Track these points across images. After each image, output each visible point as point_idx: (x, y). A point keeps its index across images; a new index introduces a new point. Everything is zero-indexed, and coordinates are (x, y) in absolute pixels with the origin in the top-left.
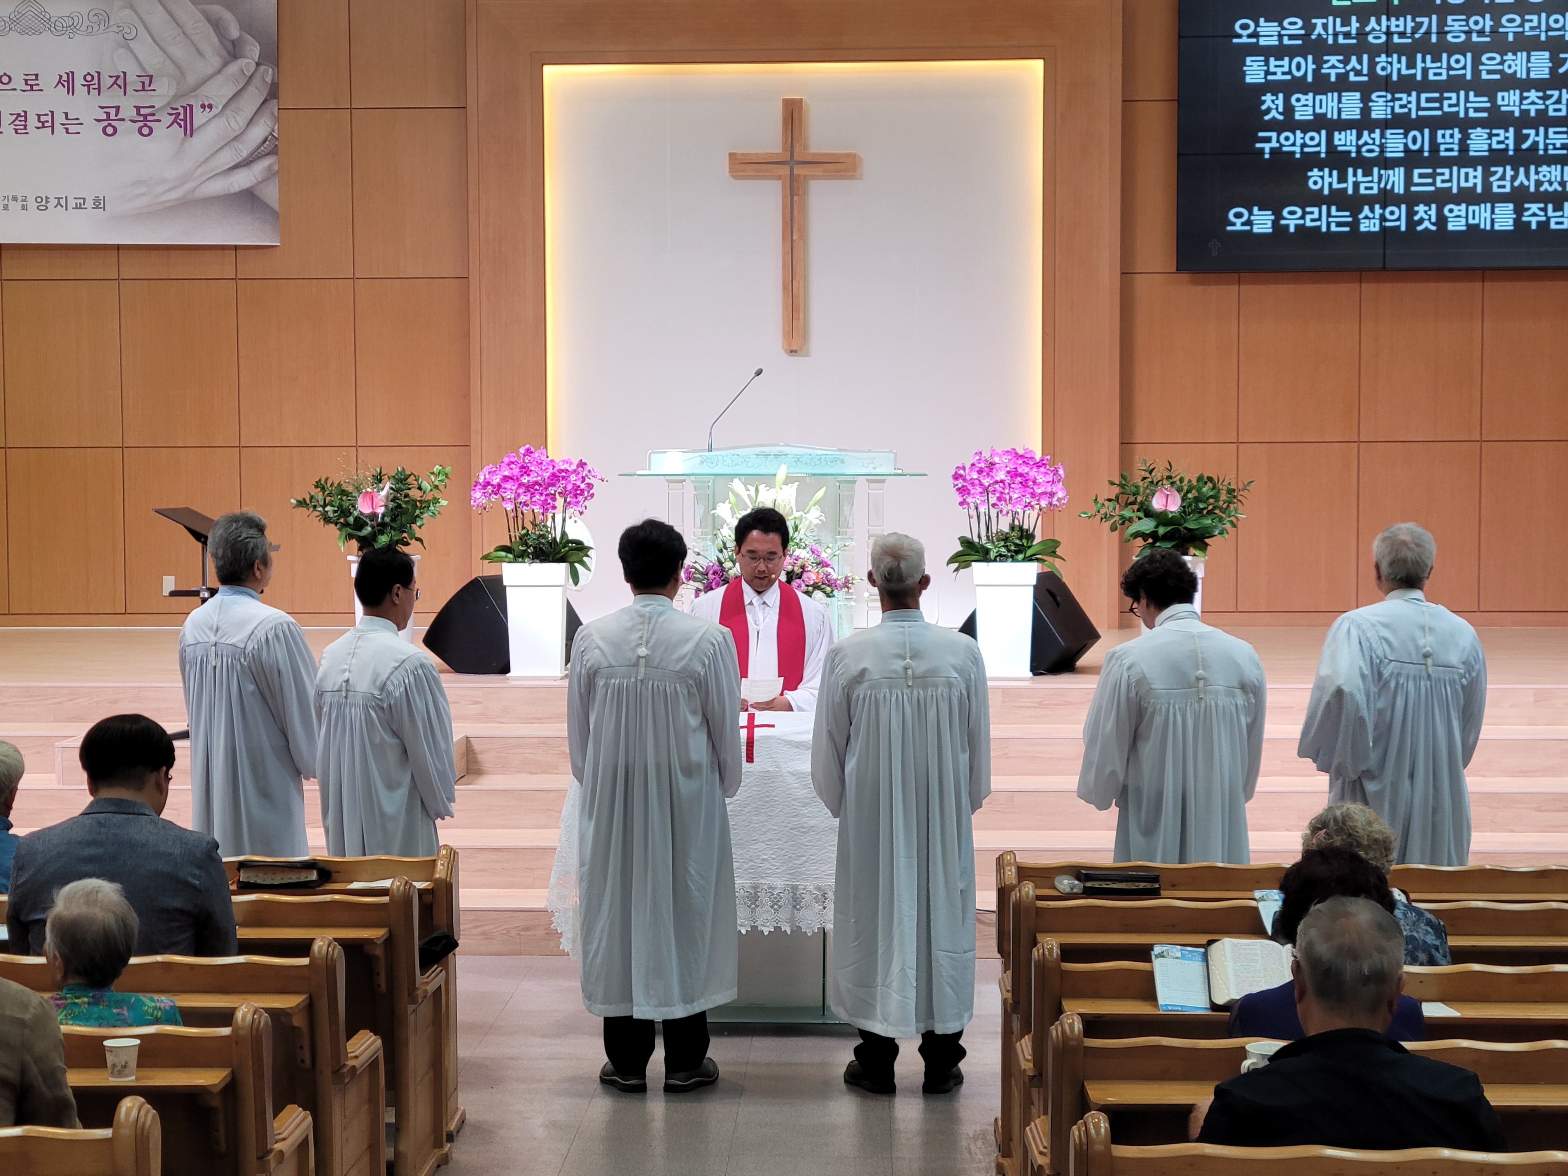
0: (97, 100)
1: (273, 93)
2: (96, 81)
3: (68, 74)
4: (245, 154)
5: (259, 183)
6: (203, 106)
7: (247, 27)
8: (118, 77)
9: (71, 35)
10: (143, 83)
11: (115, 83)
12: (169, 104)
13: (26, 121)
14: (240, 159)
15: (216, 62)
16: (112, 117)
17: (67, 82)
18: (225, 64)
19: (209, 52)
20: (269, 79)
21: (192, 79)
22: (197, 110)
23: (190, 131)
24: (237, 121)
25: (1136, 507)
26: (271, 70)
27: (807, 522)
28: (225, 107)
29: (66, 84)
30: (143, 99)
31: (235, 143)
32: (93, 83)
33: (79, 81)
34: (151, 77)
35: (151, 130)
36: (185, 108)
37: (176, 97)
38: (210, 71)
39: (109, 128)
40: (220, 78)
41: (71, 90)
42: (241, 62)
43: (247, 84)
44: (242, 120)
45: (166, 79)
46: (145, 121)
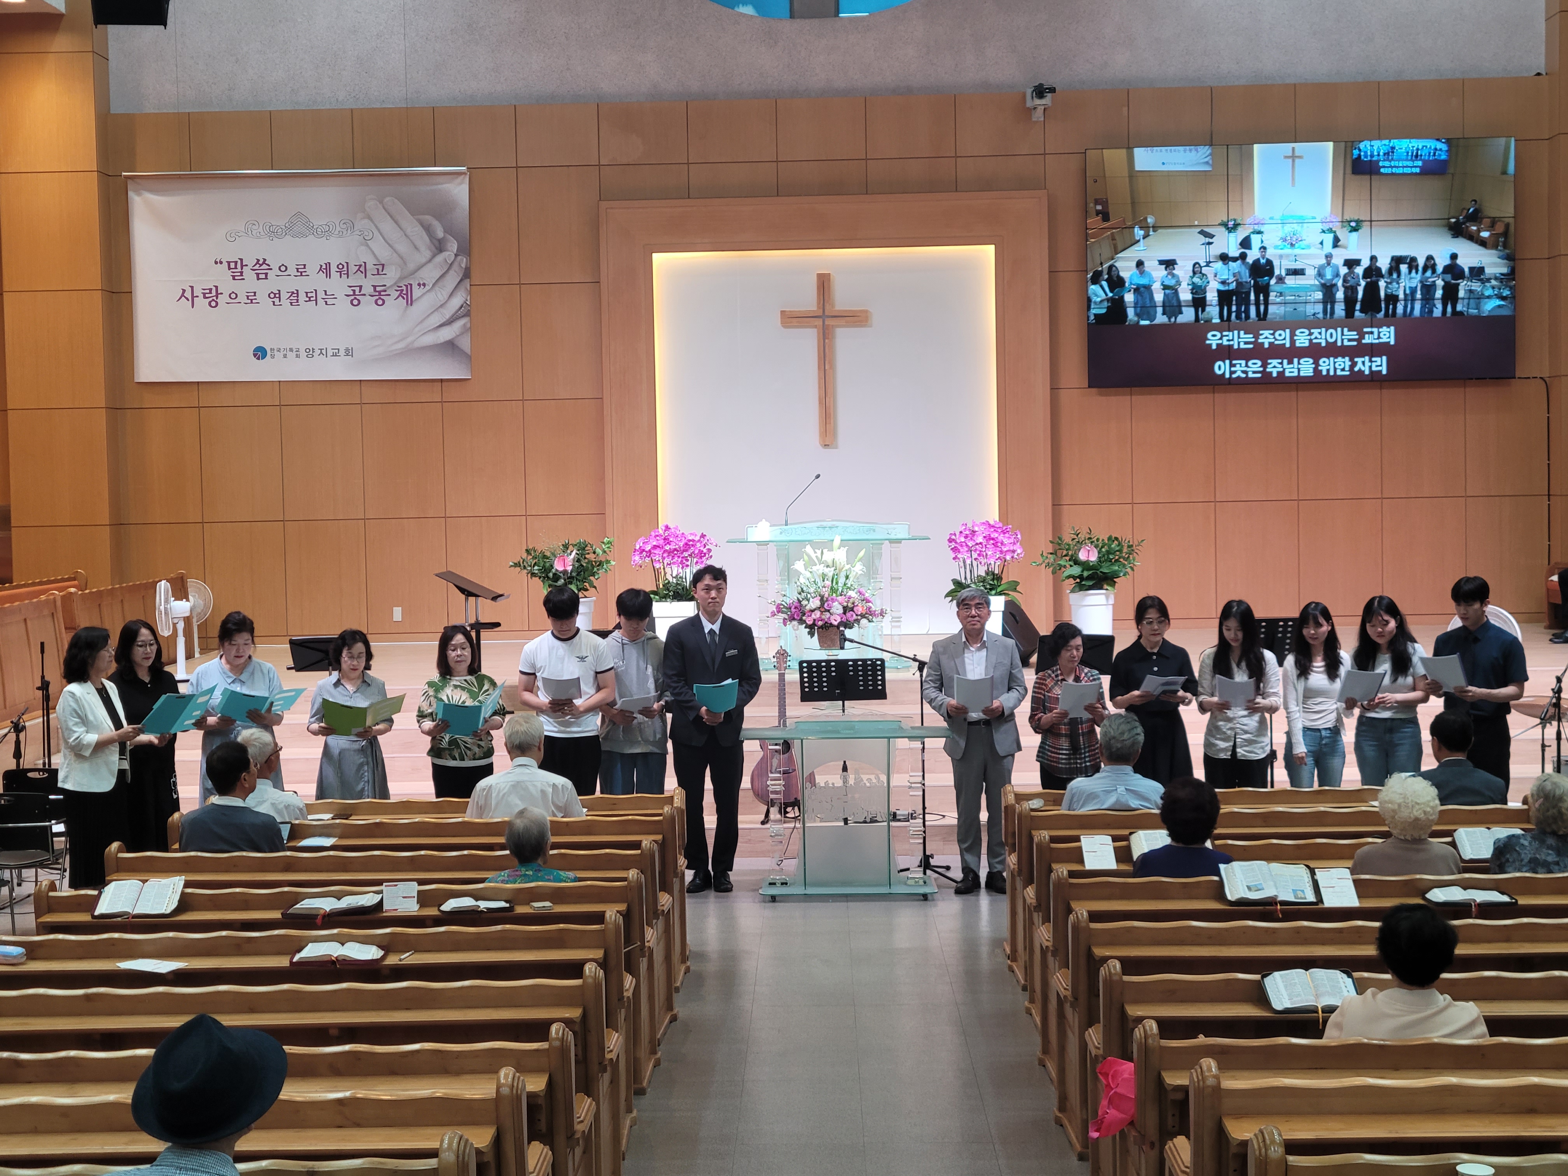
0: (345, 282)
1: (467, 274)
3: (326, 264)
4: (448, 317)
5: (457, 336)
6: (419, 285)
7: (448, 230)
9: (328, 238)
10: (378, 269)
11: (359, 269)
12: (395, 283)
13: (298, 297)
14: (445, 320)
15: (428, 254)
16: (357, 293)
17: (326, 269)
18: (434, 256)
19: (423, 248)
20: (463, 265)
21: (411, 266)
22: (415, 287)
23: (410, 302)
24: (441, 294)
25: (1068, 558)
26: (465, 259)
27: (855, 573)
28: (434, 285)
29: (325, 271)
30: (378, 281)
31: (441, 310)
32: (344, 270)
33: (334, 268)
34: (383, 265)
35: (384, 302)
37: (401, 279)
38: (424, 260)
39: (355, 300)
40: (430, 266)
41: (328, 275)
42: (445, 254)
43: (448, 269)
44: (446, 293)
45: (394, 267)
46: (379, 295)
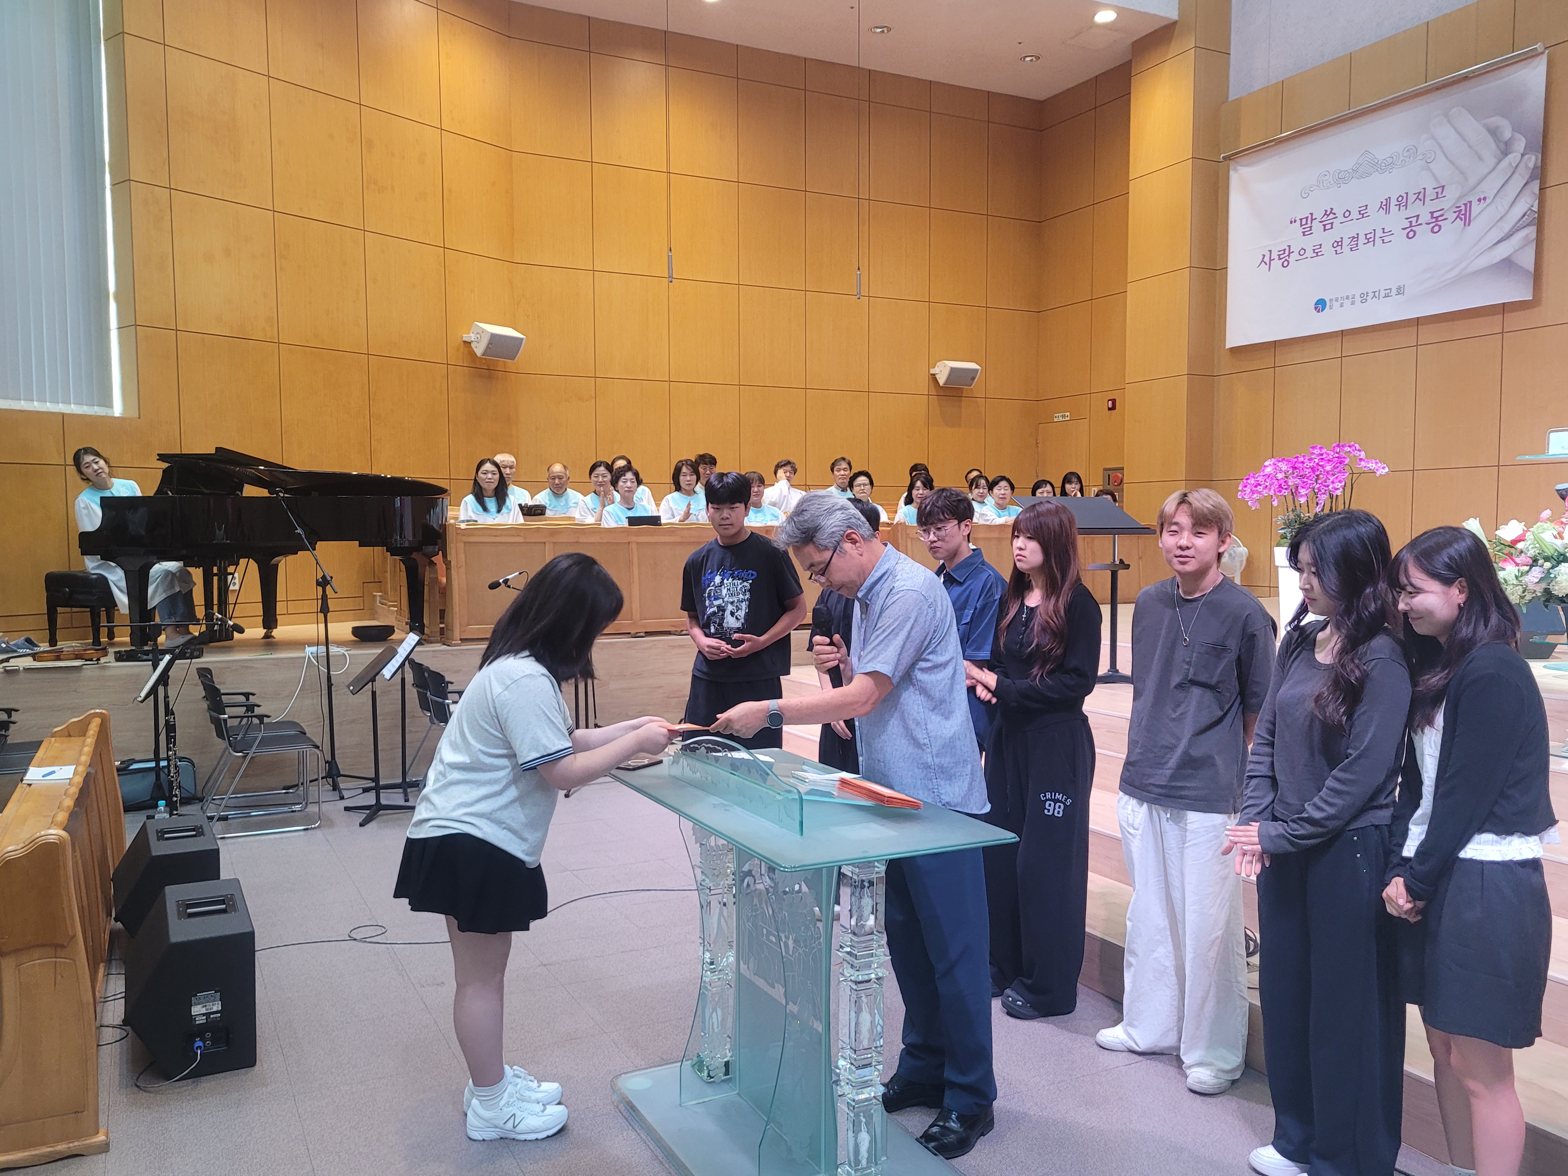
0: (1404, 214)
1: (1533, 175)
2: (1404, 200)
3: (1386, 199)
4: (1507, 230)
5: (1516, 251)
6: (1479, 200)
7: (1516, 128)
8: (1420, 193)
9: (1391, 170)
11: (1417, 197)
12: (1454, 205)
13: (1357, 241)
15: (1492, 162)
16: (1414, 224)
17: (1385, 206)
18: (1499, 162)
19: (1488, 156)
20: (1531, 165)
21: (1472, 181)
22: (1474, 204)
23: (1468, 222)
24: (1504, 204)
26: (1532, 157)
28: (1494, 197)
30: (1435, 206)
31: (1499, 224)
32: (1403, 202)
33: (1394, 202)
34: (1443, 187)
35: (1440, 228)
36: (1465, 205)
37: (1460, 198)
38: (1488, 169)
39: (1411, 233)
40: (1494, 174)
41: (1388, 211)
42: (1511, 157)
43: (1513, 173)
44: (1507, 203)
45: (1454, 187)
46: (1436, 221)
